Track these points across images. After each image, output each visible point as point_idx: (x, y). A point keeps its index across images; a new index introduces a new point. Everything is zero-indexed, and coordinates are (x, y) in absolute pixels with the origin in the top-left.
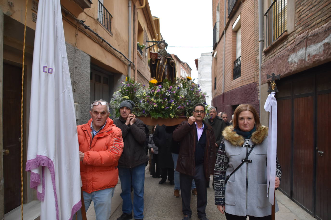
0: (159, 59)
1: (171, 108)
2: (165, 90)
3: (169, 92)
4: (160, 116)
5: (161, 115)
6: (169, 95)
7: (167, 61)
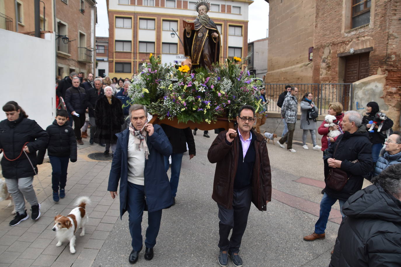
0: (198, 30)
1: (205, 112)
2: (199, 84)
3: (203, 87)
4: (191, 120)
5: (192, 118)
6: (204, 91)
7: (209, 33)
